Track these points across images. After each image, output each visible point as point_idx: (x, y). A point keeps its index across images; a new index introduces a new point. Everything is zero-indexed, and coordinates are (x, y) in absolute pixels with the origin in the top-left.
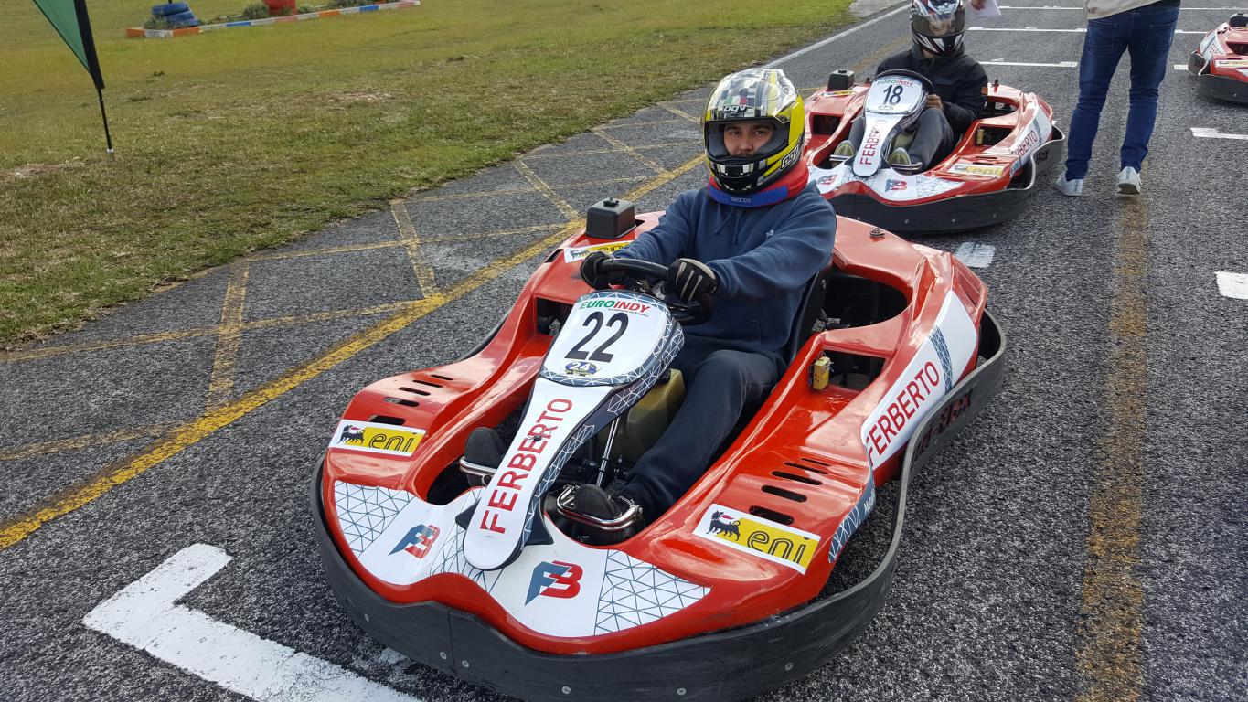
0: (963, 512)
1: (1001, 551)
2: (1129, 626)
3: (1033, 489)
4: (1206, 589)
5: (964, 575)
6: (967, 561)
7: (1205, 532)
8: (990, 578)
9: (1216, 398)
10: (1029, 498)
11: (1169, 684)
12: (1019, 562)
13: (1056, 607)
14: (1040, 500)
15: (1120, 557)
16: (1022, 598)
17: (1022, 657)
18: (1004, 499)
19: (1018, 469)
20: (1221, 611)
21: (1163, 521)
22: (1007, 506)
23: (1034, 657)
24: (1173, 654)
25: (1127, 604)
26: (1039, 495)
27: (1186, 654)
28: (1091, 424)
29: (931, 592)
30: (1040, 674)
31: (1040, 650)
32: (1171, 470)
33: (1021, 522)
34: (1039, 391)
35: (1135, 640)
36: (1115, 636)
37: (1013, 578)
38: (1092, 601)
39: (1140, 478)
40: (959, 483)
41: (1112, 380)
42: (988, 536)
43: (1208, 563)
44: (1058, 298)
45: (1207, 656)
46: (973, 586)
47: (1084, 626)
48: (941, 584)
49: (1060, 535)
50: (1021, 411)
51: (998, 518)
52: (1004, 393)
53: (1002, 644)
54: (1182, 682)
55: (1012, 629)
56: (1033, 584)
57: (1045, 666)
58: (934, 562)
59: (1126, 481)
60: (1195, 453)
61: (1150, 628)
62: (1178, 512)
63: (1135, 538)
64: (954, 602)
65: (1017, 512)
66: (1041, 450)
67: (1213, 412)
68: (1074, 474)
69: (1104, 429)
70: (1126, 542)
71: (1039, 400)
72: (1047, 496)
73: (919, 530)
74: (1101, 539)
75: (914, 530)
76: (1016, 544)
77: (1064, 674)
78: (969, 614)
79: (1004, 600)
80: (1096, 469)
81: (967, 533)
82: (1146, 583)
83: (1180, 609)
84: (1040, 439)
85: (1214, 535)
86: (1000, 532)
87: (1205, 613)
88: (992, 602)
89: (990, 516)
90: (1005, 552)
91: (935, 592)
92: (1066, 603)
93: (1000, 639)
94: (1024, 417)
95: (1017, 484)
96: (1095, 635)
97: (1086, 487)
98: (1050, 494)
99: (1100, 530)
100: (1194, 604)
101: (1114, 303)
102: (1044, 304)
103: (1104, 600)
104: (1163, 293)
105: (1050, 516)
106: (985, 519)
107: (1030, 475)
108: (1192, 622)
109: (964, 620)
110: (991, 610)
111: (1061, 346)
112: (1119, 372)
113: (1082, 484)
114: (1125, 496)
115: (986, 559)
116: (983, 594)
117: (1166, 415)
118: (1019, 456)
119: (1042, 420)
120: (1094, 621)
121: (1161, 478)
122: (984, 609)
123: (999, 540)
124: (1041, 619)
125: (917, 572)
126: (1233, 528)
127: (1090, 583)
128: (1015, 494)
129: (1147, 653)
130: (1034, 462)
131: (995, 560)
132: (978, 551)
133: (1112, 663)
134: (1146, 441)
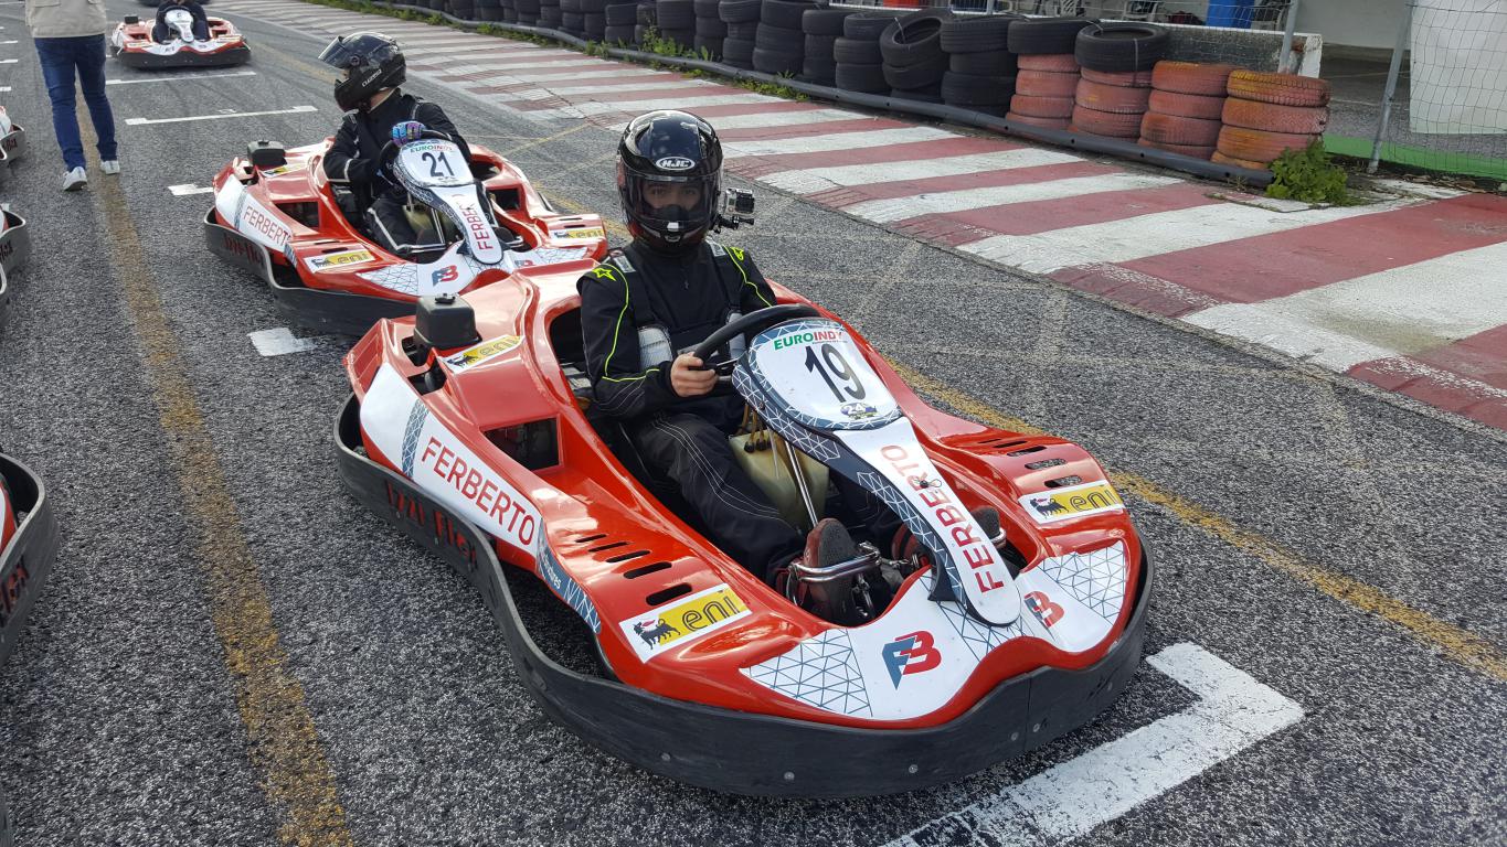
0: (74, 706)
1: (138, 725)
2: (301, 727)
3: (147, 638)
4: (356, 649)
5: (105, 777)
6: (103, 758)
7: (335, 596)
8: (137, 763)
9: (296, 462)
10: (147, 650)
11: (357, 760)
12: (164, 726)
13: (223, 751)
14: (160, 646)
15: (266, 663)
16: (183, 763)
17: (208, 826)
18: (118, 666)
19: (121, 624)
20: (375, 663)
21: (293, 604)
22: (124, 672)
23: (221, 818)
24: (350, 729)
25: (292, 707)
26: (156, 642)
27: (362, 721)
28: (183, 538)
29: (72, 820)
30: (233, 832)
31: (225, 806)
32: (281, 551)
33: (148, 680)
34: (110, 526)
35: (312, 737)
36: (292, 745)
37: (163, 747)
38: (257, 724)
39: (254, 572)
40: (55, 674)
41: (186, 482)
42: (116, 716)
43: (349, 625)
44: (91, 412)
45: (379, 713)
46: (121, 784)
47: (258, 754)
48: (80, 804)
49: (197, 673)
50: (99, 556)
51: (120, 690)
52: (70, 544)
53: (180, 827)
54: (368, 751)
55: (185, 803)
56: (189, 741)
57: (236, 819)
58: (62, 784)
59: (242, 582)
60: (297, 523)
61: (321, 717)
62: (304, 589)
63: (274, 636)
64: (104, 816)
65: (139, 673)
66: (139, 591)
67: (299, 476)
68: (186, 600)
69: (200, 538)
70: (265, 645)
71: (114, 536)
72: (166, 638)
73: (26, 756)
74: (240, 654)
75: (19, 760)
76: (152, 707)
77: (258, 815)
78: (129, 817)
79: (163, 777)
80: (206, 584)
81: (89, 726)
82: (301, 675)
83: (340, 683)
84: (132, 579)
85: (343, 595)
86: (127, 705)
87: (363, 672)
88: (150, 788)
89: (109, 693)
90: (143, 724)
91: (78, 817)
92: (231, 741)
93: (176, 823)
94: (104, 562)
95: (126, 641)
96: (273, 756)
97: (204, 607)
98: (168, 634)
99: (235, 645)
100: (351, 671)
101: (156, 398)
102: (77, 425)
103: (267, 715)
104: (206, 370)
105: (178, 658)
106: (105, 699)
107: (137, 623)
108: (355, 688)
109: (126, 827)
110: (153, 796)
111: (117, 465)
112: (191, 471)
113: (199, 607)
114: (248, 598)
115: (124, 744)
116: (136, 784)
117: (256, 497)
118: (115, 608)
119: (128, 557)
120: (267, 742)
121: (275, 562)
122: (144, 801)
123: (131, 714)
124: (211, 773)
125: (44, 807)
126: (357, 580)
127: (247, 706)
128: (128, 654)
129: (328, 743)
130: (135, 608)
131: (135, 739)
132: (111, 740)
133: (298, 774)
134: (246, 531)
